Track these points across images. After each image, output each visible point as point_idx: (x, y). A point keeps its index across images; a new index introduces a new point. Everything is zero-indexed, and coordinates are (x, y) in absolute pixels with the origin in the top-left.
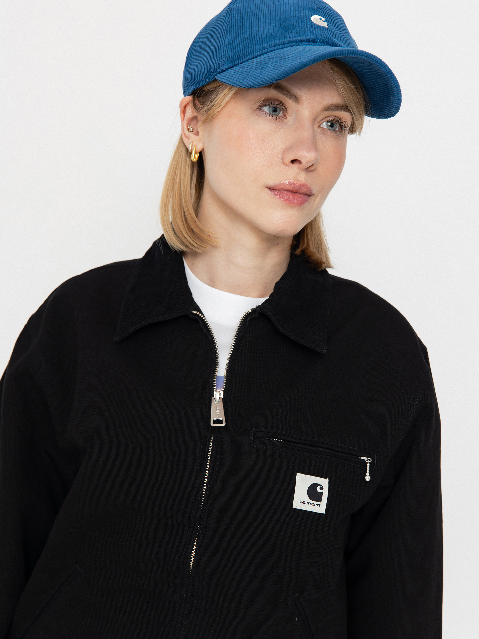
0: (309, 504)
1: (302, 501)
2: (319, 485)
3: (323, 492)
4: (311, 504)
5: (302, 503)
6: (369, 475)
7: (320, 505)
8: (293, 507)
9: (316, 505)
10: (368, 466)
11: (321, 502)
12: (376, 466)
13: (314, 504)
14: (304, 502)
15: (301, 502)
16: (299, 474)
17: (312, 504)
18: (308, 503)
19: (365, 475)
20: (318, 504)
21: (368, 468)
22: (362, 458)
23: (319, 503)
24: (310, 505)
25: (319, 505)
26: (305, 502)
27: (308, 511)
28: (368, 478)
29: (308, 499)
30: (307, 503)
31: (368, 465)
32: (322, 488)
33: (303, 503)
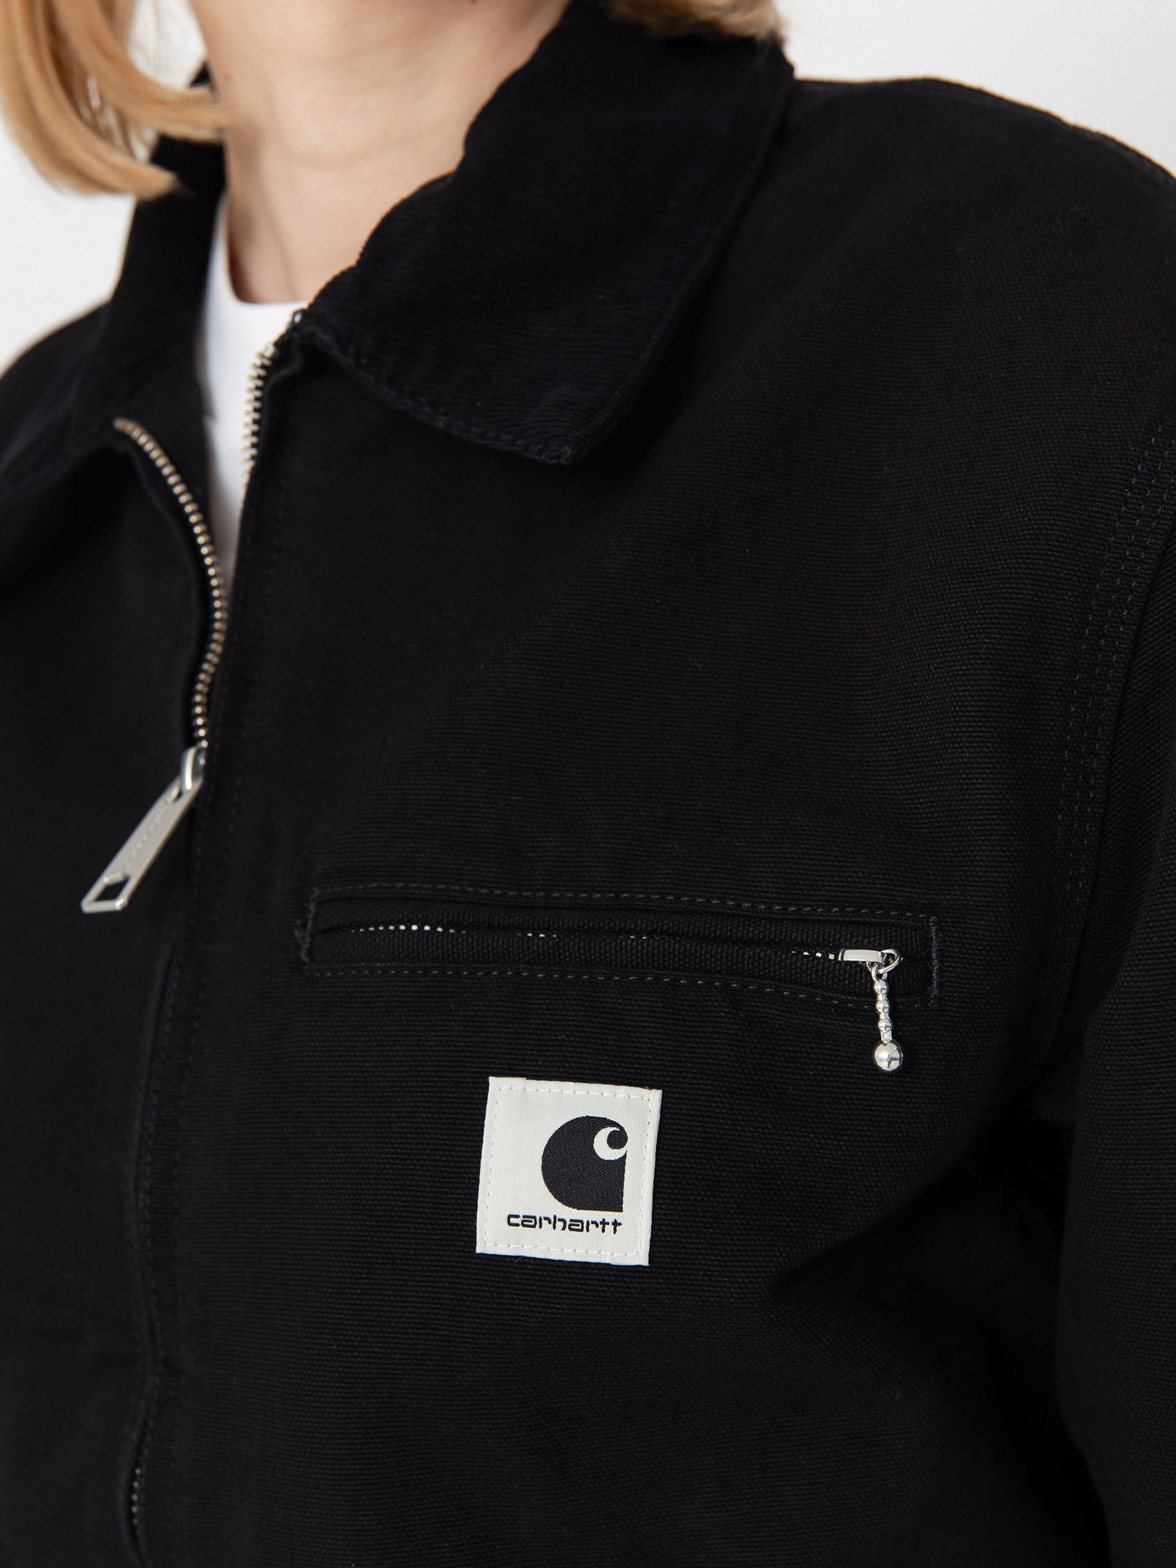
0: (560, 1225)
1: (517, 1217)
2: (605, 1122)
3: (625, 1156)
4: (568, 1223)
5: (517, 1225)
6: (896, 1038)
7: (616, 1224)
8: (479, 1250)
9: (592, 1226)
10: (881, 997)
11: (622, 1211)
12: (940, 986)
13: (582, 1222)
14: (530, 1222)
15: (513, 1220)
16: (499, 1079)
17: (576, 1226)
18: (553, 1221)
19: (875, 1040)
20: (604, 1223)
21: (882, 1005)
22: (851, 955)
23: (610, 1216)
24: (564, 1229)
25: (609, 1228)
26: (534, 1218)
27: (559, 1261)
28: (886, 1057)
29: (550, 1205)
30: (545, 1222)
31: (880, 987)
32: (618, 1139)
33: (524, 1226)
